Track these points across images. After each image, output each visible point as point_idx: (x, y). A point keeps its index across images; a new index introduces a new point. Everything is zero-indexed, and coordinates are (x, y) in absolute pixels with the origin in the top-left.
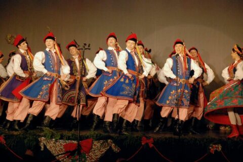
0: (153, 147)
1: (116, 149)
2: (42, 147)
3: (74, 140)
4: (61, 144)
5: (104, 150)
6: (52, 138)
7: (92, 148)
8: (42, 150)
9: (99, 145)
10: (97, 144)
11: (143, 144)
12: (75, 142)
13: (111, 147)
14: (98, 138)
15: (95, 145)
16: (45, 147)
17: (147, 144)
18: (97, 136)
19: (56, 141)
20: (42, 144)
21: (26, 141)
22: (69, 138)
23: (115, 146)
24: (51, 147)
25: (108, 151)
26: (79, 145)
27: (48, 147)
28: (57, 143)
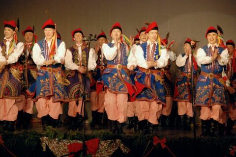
0: (166, 148)
1: (125, 150)
2: (44, 148)
3: (79, 140)
4: (65, 144)
5: (112, 151)
6: (55, 137)
7: (98, 148)
8: (44, 150)
9: (106, 145)
10: (104, 144)
11: (154, 144)
12: (80, 142)
13: (119, 148)
14: (106, 138)
15: (102, 146)
16: (47, 147)
17: (159, 144)
18: (104, 136)
19: (60, 140)
20: (44, 144)
21: (26, 141)
22: (73, 138)
23: (124, 147)
24: (53, 148)
25: (116, 151)
26: (84, 145)
27: (50, 148)
28: (61, 143)
